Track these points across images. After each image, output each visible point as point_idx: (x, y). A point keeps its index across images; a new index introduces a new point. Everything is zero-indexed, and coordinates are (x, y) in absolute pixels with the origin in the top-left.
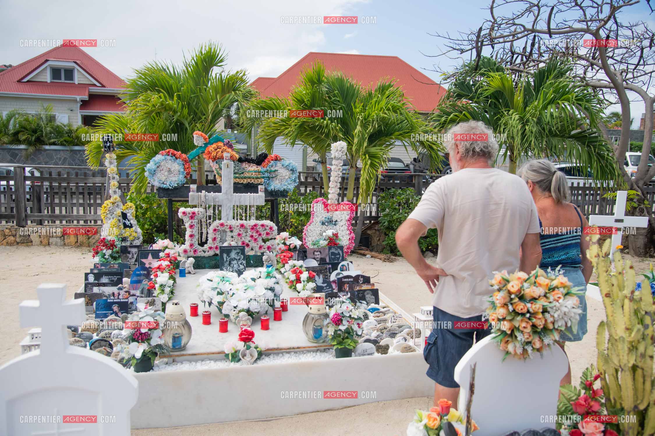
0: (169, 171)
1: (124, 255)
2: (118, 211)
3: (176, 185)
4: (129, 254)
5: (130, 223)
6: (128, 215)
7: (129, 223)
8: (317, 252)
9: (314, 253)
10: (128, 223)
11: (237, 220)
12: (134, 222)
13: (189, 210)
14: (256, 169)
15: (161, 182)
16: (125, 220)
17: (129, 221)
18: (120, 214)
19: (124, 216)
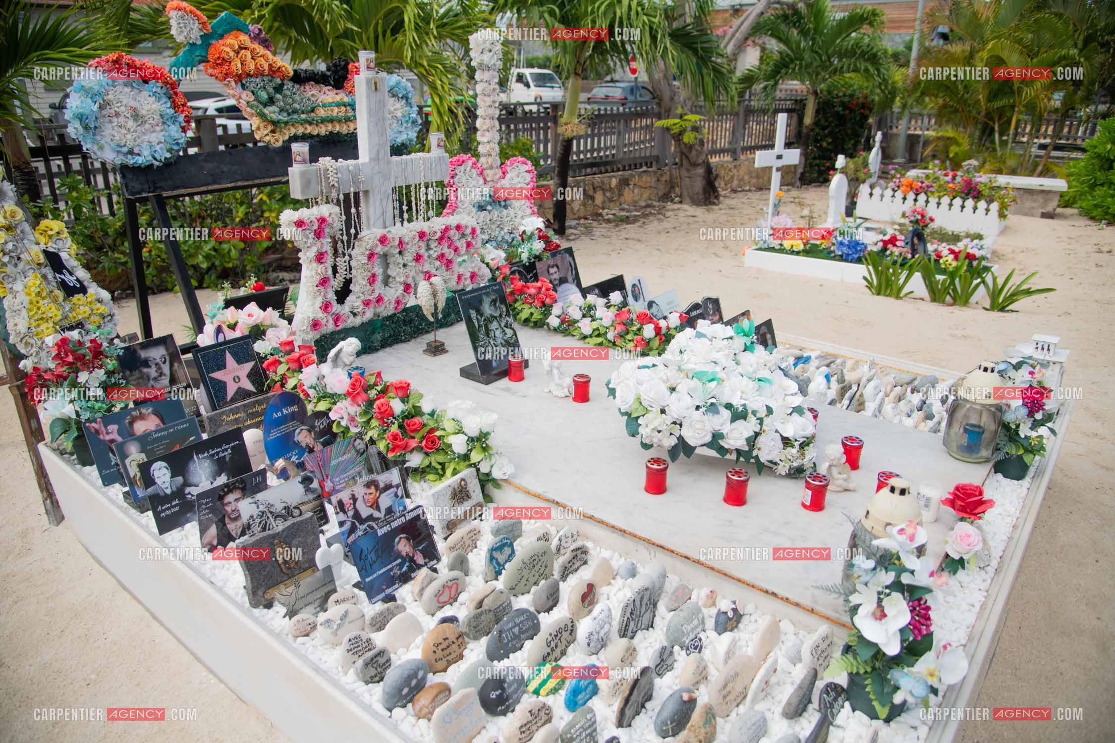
0: (136, 116)
1: (136, 374)
2: (34, 252)
3: (168, 155)
4: (149, 366)
5: (78, 280)
6: (64, 255)
7: (73, 279)
8: (553, 267)
9: (548, 272)
10: (71, 280)
11: (402, 222)
12: (82, 274)
13: (304, 213)
14: (338, 98)
15: (125, 150)
16: (61, 273)
17: (71, 274)
18: (42, 259)
19: (54, 261)
